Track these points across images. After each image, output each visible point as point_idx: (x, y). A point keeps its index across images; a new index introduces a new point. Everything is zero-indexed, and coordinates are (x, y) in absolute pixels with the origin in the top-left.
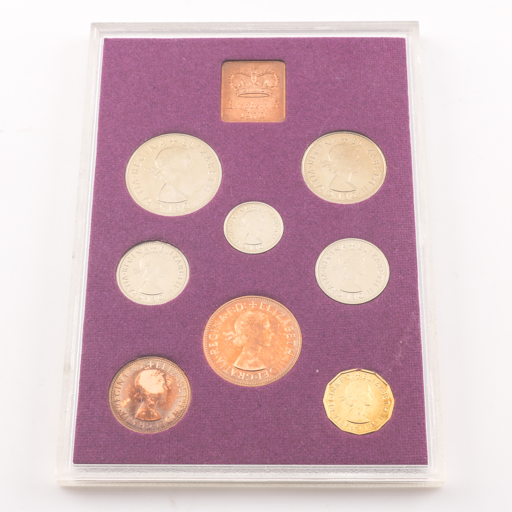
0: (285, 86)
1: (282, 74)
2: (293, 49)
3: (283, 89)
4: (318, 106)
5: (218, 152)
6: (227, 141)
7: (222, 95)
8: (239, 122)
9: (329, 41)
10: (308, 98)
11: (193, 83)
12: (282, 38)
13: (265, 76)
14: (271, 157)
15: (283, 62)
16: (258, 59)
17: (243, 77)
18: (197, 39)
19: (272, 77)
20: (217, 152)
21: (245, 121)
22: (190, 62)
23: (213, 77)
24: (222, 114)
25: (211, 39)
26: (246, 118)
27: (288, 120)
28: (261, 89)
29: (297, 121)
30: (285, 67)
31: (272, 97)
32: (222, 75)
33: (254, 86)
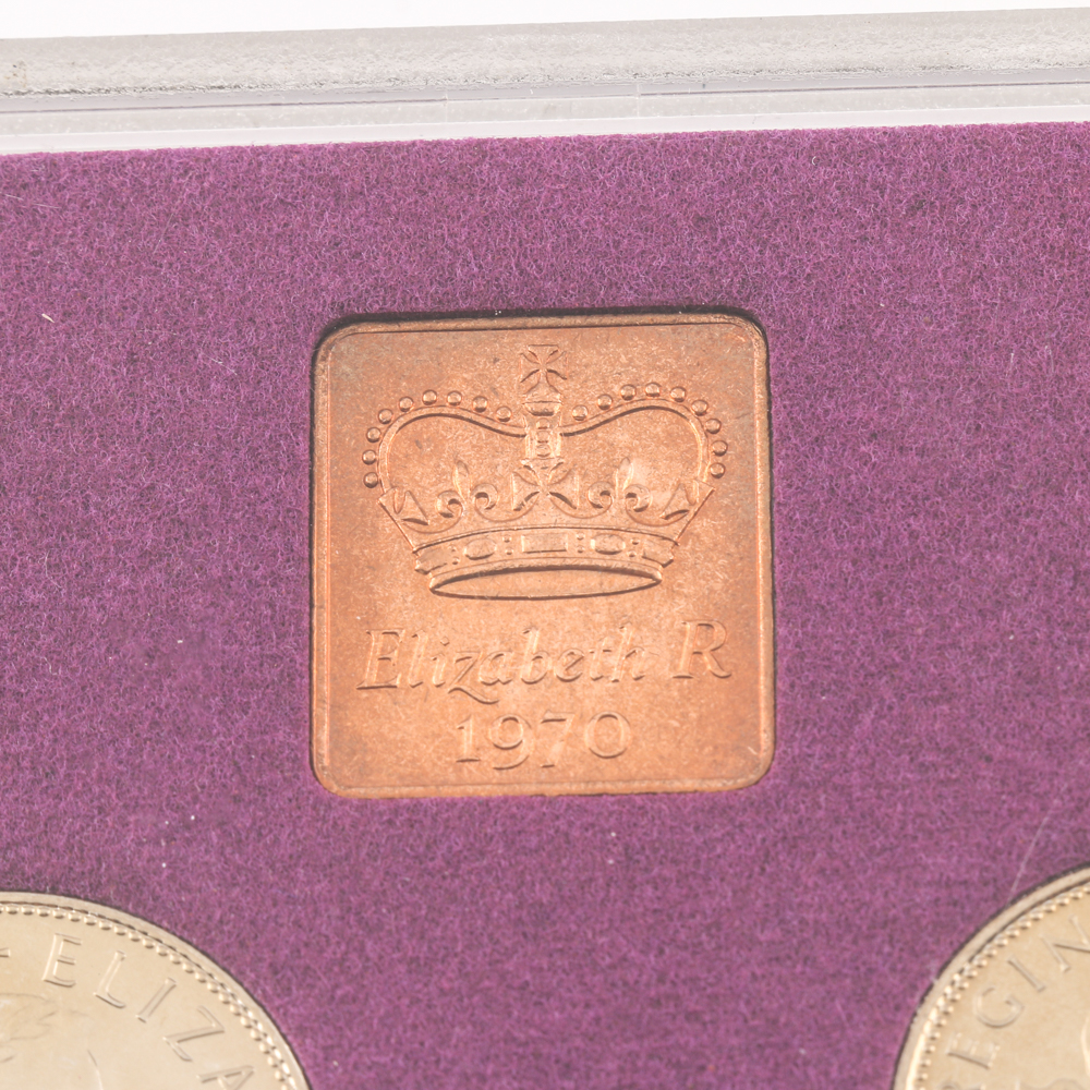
0: (761, 502)
1: (743, 406)
2: (817, 221)
3: (750, 525)
4: (999, 662)
5: (301, 1031)
6: (361, 949)
7: (323, 586)
8: (447, 792)
9: (1069, 154)
10: (928, 601)
11: (113, 501)
12: (738, 139)
13: (621, 434)
14: (678, 1065)
15: (749, 317)
16: (571, 301)
17: (462, 438)
18: (137, 157)
19: (671, 439)
20: (296, 1032)
21: (483, 783)
22: (87, 338)
23: (253, 451)
24: (323, 735)
25: (237, 154)
26: (490, 757)
27: (789, 770)
28: (599, 531)
29: (855, 779)
30: (759, 355)
31: (672, 593)
32: (323, 434)
33: (547, 513)
